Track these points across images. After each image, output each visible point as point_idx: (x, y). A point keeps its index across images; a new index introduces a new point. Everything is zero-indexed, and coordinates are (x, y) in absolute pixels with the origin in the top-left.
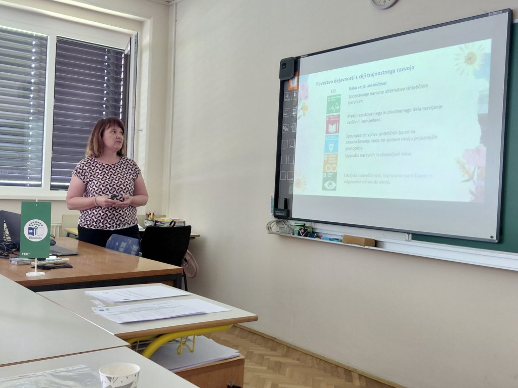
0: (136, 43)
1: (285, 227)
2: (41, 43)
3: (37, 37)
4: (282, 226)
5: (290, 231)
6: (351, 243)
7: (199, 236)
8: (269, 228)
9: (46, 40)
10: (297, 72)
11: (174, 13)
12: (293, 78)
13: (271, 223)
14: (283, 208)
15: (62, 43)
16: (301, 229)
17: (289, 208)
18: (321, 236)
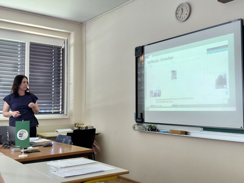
0: (67, 43)
1: (142, 127)
2: (23, 45)
3: (20, 43)
4: (140, 127)
5: (144, 129)
6: (174, 134)
7: (100, 133)
8: (134, 128)
9: (25, 44)
10: (143, 53)
11: (85, 28)
12: (141, 56)
13: (134, 125)
14: (140, 118)
15: (33, 45)
17: (143, 118)
18: (159, 131)
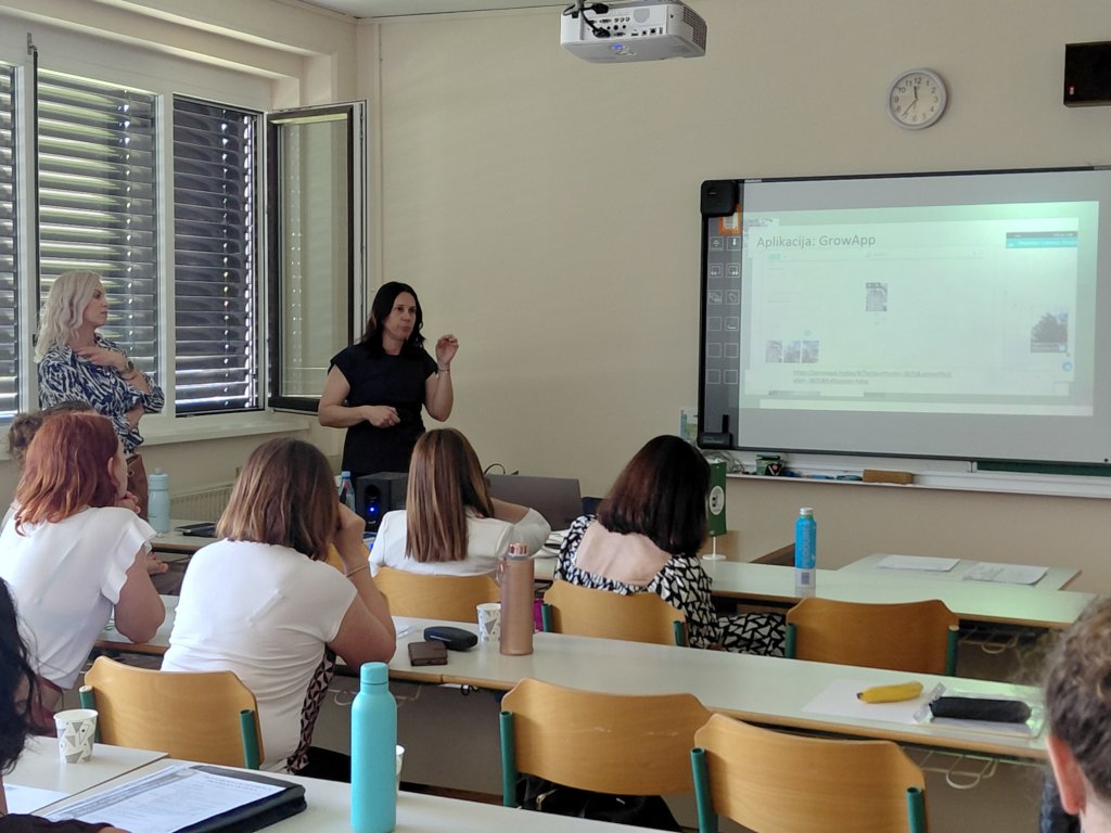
10: (739, 205)
14: (720, 431)
16: (771, 465)
17: (731, 431)
